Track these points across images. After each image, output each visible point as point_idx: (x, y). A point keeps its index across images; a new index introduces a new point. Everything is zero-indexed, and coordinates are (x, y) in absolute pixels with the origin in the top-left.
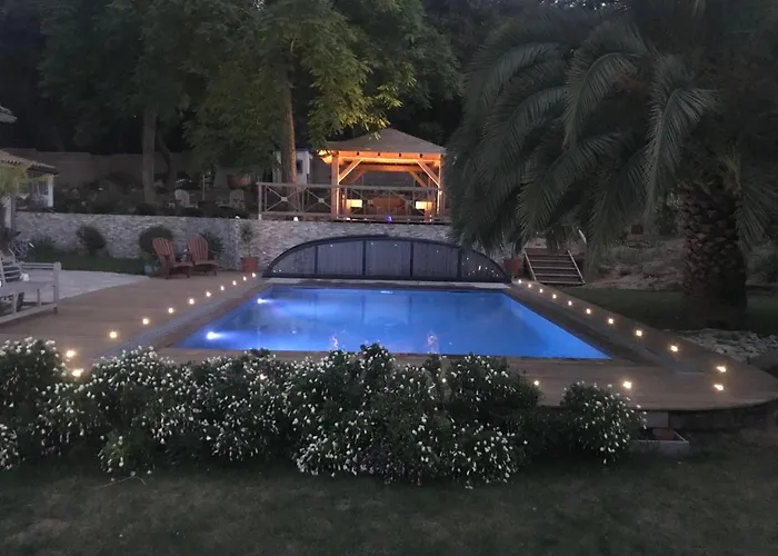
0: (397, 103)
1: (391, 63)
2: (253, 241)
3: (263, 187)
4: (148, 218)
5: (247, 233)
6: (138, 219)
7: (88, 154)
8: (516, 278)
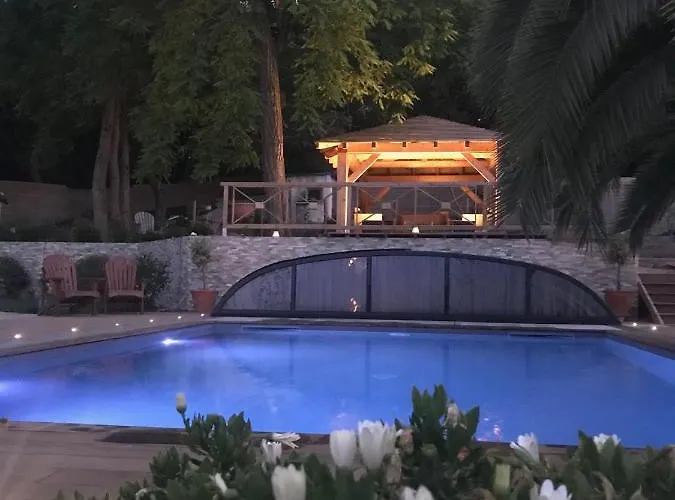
0: (429, 69)
1: (418, 12)
2: (213, 266)
3: (230, 188)
4: (87, 245)
5: (202, 255)
6: (76, 247)
7: (64, 186)
8: (629, 319)
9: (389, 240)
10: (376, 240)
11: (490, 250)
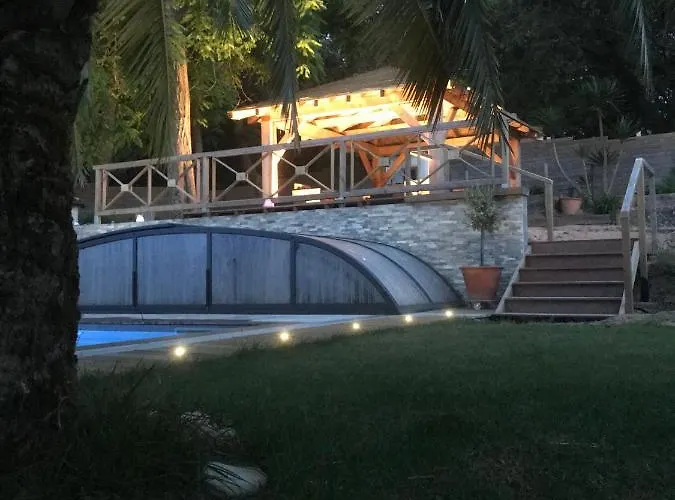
3: (101, 172)
9: (242, 218)
10: (228, 218)
11: (344, 223)
